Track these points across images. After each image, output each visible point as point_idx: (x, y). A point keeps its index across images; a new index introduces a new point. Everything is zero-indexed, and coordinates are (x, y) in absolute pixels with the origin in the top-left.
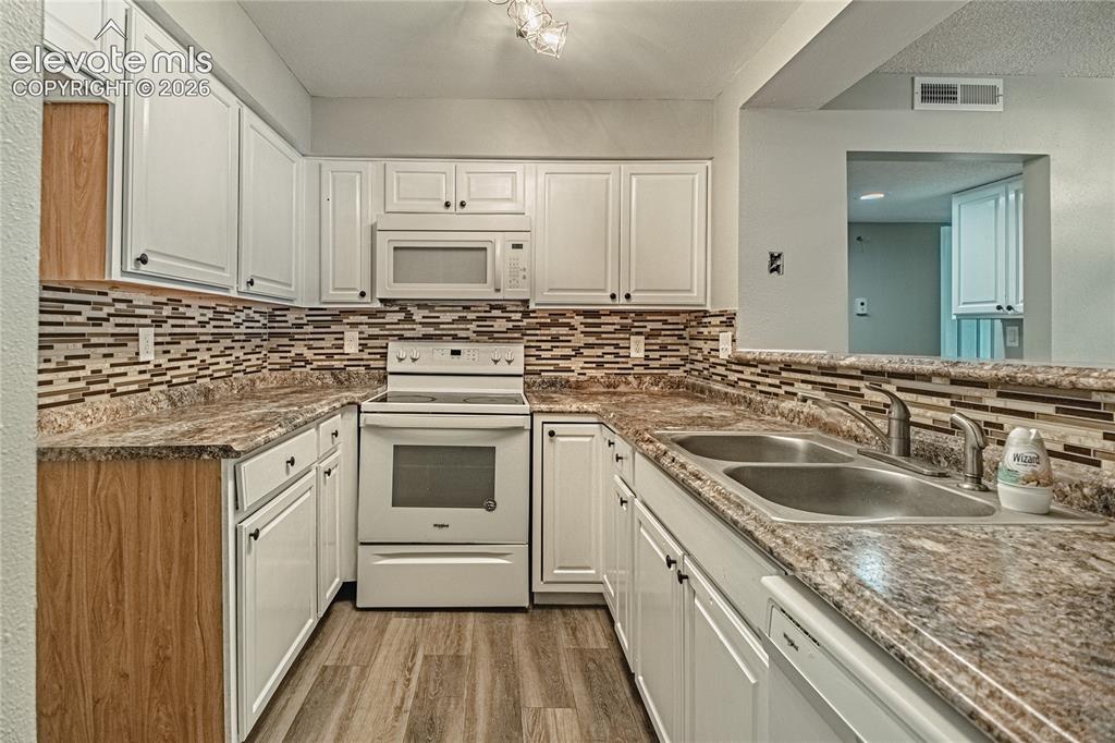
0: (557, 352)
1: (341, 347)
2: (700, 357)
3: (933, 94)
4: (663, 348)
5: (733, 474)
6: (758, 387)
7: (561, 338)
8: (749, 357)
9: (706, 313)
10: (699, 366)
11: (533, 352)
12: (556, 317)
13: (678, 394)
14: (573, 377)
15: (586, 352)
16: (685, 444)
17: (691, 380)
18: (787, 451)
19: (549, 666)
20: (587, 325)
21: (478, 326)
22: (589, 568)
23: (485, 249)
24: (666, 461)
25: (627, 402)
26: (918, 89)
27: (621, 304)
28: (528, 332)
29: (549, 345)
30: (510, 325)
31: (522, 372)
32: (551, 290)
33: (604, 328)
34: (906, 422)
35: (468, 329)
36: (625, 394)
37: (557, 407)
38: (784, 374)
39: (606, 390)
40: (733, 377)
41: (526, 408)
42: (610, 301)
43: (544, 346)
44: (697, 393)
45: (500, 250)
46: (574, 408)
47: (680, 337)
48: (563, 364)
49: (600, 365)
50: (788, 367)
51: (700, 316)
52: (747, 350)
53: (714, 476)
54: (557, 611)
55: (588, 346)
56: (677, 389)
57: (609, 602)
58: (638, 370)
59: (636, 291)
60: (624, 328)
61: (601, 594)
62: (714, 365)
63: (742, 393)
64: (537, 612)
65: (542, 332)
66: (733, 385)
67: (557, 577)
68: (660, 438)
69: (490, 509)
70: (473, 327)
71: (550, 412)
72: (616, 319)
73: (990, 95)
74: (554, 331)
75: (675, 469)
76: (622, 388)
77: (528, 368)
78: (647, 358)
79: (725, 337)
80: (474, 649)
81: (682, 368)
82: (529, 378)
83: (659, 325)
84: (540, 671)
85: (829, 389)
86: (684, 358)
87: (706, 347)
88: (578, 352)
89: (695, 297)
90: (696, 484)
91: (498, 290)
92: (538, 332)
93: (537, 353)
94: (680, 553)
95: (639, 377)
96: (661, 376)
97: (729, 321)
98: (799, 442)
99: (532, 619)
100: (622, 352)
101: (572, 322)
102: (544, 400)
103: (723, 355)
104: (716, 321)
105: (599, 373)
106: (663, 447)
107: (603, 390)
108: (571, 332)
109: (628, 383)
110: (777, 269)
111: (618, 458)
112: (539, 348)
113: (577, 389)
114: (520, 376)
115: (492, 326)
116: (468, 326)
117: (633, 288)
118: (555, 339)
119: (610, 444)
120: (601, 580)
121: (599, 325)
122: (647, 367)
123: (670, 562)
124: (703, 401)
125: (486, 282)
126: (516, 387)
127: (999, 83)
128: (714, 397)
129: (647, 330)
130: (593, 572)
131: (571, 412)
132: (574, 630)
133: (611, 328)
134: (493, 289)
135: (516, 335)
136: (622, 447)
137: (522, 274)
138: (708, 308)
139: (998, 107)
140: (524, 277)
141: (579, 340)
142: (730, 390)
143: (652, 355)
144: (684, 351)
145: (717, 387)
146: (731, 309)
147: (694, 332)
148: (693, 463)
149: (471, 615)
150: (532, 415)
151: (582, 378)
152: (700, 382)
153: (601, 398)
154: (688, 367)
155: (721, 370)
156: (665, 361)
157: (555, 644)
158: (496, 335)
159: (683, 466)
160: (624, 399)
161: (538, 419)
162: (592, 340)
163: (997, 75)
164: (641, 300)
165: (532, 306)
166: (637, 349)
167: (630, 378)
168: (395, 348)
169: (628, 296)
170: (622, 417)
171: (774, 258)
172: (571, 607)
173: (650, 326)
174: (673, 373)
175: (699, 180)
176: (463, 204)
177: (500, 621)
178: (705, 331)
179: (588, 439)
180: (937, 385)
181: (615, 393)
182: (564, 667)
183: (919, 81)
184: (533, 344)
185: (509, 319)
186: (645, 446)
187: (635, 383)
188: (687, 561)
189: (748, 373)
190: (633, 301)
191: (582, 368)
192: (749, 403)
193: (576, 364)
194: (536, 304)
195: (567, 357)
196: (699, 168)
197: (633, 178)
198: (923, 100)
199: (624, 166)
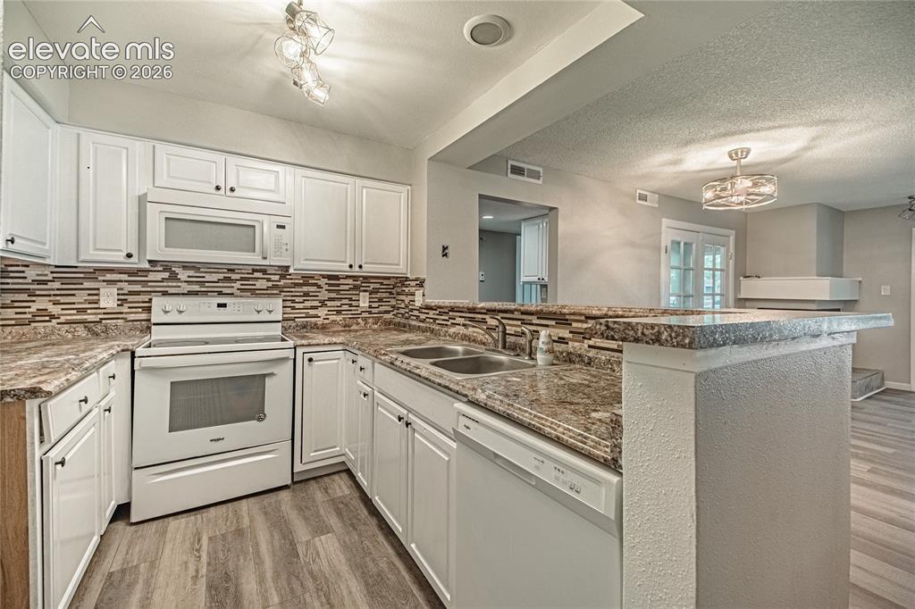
0: (308, 304)
1: (97, 302)
2: (403, 306)
3: (517, 171)
4: (380, 300)
5: (435, 364)
6: (437, 322)
7: (311, 294)
8: (433, 304)
9: (407, 279)
10: (402, 311)
11: (289, 304)
12: (307, 279)
13: (390, 329)
14: (320, 321)
15: (329, 303)
16: (405, 353)
17: (397, 320)
18: (454, 352)
19: (312, 515)
20: (330, 285)
21: (242, 285)
22: (335, 447)
23: (254, 227)
24: (398, 363)
25: (361, 335)
26: (509, 167)
27: (356, 271)
28: (285, 289)
29: (301, 299)
30: (270, 284)
31: (281, 319)
32: (306, 260)
33: (342, 287)
34: (505, 333)
35: (233, 287)
36: (357, 331)
37: (314, 342)
38: (450, 313)
39: (344, 329)
40: (423, 316)
41: (290, 343)
42: (348, 269)
43: (297, 299)
44: (401, 327)
45: (267, 228)
46: (326, 342)
47: (391, 293)
48: (312, 312)
49: (339, 312)
50: (452, 309)
51: (403, 281)
52: (430, 301)
53: (425, 367)
54: (312, 482)
55: (330, 299)
56: (389, 326)
57: (350, 466)
58: (364, 315)
59: (366, 263)
60: (356, 288)
61: (344, 462)
62: (412, 310)
63: (428, 325)
64: (296, 486)
65: (296, 289)
66: (424, 321)
67: (312, 458)
68: (391, 352)
69: (260, 419)
70: (237, 285)
71: (309, 345)
72: (350, 281)
73: (536, 175)
74: (305, 289)
75: (404, 366)
76: (354, 327)
77: (285, 316)
78: (370, 307)
79: (419, 293)
80: (251, 521)
81: (392, 313)
82: (285, 324)
83: (378, 286)
84: (306, 519)
85: (472, 319)
86: (393, 307)
87: (407, 299)
88: (323, 304)
89: (401, 269)
90: (417, 371)
91: (265, 258)
92: (293, 290)
93: (292, 305)
94: (405, 412)
95: (365, 319)
96: (379, 318)
97: (421, 284)
98: (460, 348)
99: (294, 491)
100: (354, 303)
101: (319, 283)
102: (303, 337)
103: (418, 304)
104: (413, 283)
105: (338, 318)
106: (395, 356)
107: (340, 329)
108: (318, 290)
109: (358, 324)
110: (445, 255)
111: (361, 369)
112: (293, 301)
113: (323, 328)
114: (279, 322)
115: (255, 285)
116: (233, 285)
117: (364, 262)
118: (306, 294)
119: (353, 362)
120: (343, 452)
121: (338, 285)
122: (370, 313)
123: (400, 419)
124: (405, 332)
125: (254, 251)
126: (277, 330)
127: (541, 170)
128: (412, 329)
129: (371, 289)
130: (338, 449)
131: (324, 344)
132: (326, 490)
133: (347, 287)
134: (260, 257)
135: (275, 292)
136: (363, 361)
137: (285, 247)
138: (409, 275)
139: (540, 182)
140: (287, 250)
141: (324, 295)
142: (421, 324)
143: (374, 305)
144: (393, 302)
145: (414, 323)
146: (422, 277)
147: (399, 290)
148: (414, 362)
149: (244, 501)
150: (295, 348)
151: (326, 321)
152: (403, 321)
153: (342, 333)
154: (395, 312)
155: (416, 313)
156: (382, 309)
157: (314, 501)
158: (257, 292)
159: (408, 364)
160: (358, 334)
161: (300, 351)
162: (333, 295)
163: (540, 166)
164: (369, 269)
165: (291, 271)
166: (364, 301)
167: (360, 320)
168: (158, 303)
169: (360, 267)
170: (362, 344)
171: (445, 248)
172: (321, 477)
173: (372, 286)
174: (386, 316)
175: (404, 196)
176: (232, 190)
177: (272, 498)
178: (407, 290)
179: (336, 361)
180: (517, 315)
181: (350, 331)
182: (322, 512)
183: (510, 162)
184: (288, 298)
185: (269, 280)
186: (383, 358)
187: (362, 323)
188: (410, 415)
189: (432, 314)
190: (364, 269)
191: (326, 315)
192: (432, 331)
193: (322, 312)
194: (295, 270)
195: (316, 308)
196: (404, 189)
197: (365, 191)
198: (512, 172)
199: (358, 181)
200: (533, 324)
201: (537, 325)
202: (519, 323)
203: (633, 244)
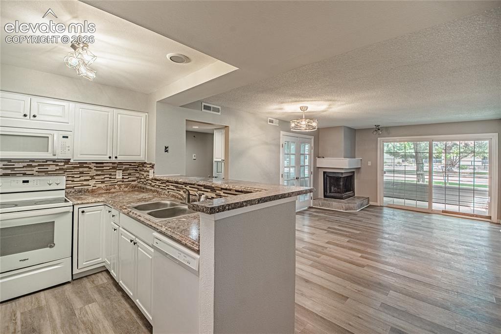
0: (82, 178)
2: (143, 177)
3: (207, 108)
4: (130, 174)
5: (149, 214)
6: (160, 187)
7: (84, 172)
8: (158, 178)
9: (145, 163)
10: (143, 180)
11: (70, 179)
12: (82, 165)
13: (135, 191)
14: (90, 188)
15: (96, 177)
16: (136, 208)
17: (140, 185)
18: (165, 205)
19: (84, 295)
20: (97, 167)
21: (39, 169)
22: (99, 258)
23: (48, 137)
24: (131, 214)
26: (203, 106)
27: (113, 160)
28: (67, 170)
29: (78, 176)
30: (58, 168)
31: (65, 188)
32: (81, 155)
33: (105, 168)
34: (189, 194)
35: (33, 170)
36: (114, 193)
37: (85, 202)
38: (167, 183)
39: (106, 192)
40: (153, 184)
41: (71, 203)
42: (108, 159)
43: (75, 176)
44: (141, 190)
45: (56, 138)
46: (93, 201)
47: (136, 170)
48: (85, 183)
49: (103, 182)
50: (168, 181)
51: (143, 164)
52: (157, 176)
53: (144, 215)
54: (84, 278)
55: (97, 175)
56: (135, 189)
57: (108, 268)
58: (119, 183)
59: (119, 155)
60: (114, 168)
61: (104, 266)
62: (147, 180)
63: (156, 189)
64: (74, 282)
65: (75, 170)
66: (153, 186)
67: (85, 264)
68: (129, 207)
69: (51, 247)
70: (36, 169)
71: (82, 204)
72: (111, 165)
73: (218, 110)
74: (81, 170)
75: (134, 215)
76: (113, 190)
77: (67, 186)
78: (123, 178)
79: (151, 171)
80: (47, 302)
81: (136, 181)
82: (68, 190)
83: (128, 166)
84: (80, 297)
85: (176, 187)
86: (137, 178)
87: (145, 174)
88: (92, 178)
89: (141, 158)
90: (139, 218)
91: (55, 155)
92: (73, 170)
93: (73, 179)
94: (134, 237)
95: (119, 185)
96: (128, 185)
97: (152, 167)
98: (168, 202)
99: (73, 283)
100: (113, 177)
101: (90, 166)
102: (78, 199)
103: (151, 177)
104: (148, 166)
105: (102, 185)
106: (130, 210)
107: (104, 192)
108: (89, 170)
109: (115, 188)
110: (167, 151)
111: (113, 216)
112: (73, 177)
113: (92, 192)
114: (64, 189)
115: (47, 169)
116: (33, 169)
118: (82, 173)
119: (109, 212)
120: (104, 261)
121: (103, 167)
122: (123, 181)
123: (131, 241)
124: (143, 192)
125: (48, 151)
126: (62, 195)
127: (220, 108)
128: (148, 190)
129: (123, 168)
131: (92, 203)
132: (93, 282)
133: (108, 168)
134: (52, 155)
135: (61, 172)
136: (114, 212)
137: (68, 148)
138: (146, 161)
139: (219, 114)
140: (69, 150)
141: (93, 173)
142: (152, 188)
143: (125, 177)
144: (137, 175)
145: (149, 187)
146: (153, 163)
147: (141, 168)
148: (138, 212)
149: (42, 292)
150: (73, 206)
151: (94, 188)
152: (143, 186)
153: (104, 195)
154: (139, 180)
155: (150, 182)
156: (130, 179)
157: (85, 288)
158: (49, 172)
159: (136, 214)
160: (114, 195)
161: (76, 207)
162: (99, 173)
163: (219, 106)
164: (121, 159)
165: (71, 161)
166: (119, 175)
167: (116, 186)
169: (116, 157)
170: (114, 202)
171: (166, 148)
172: (90, 275)
173: (124, 167)
174: (133, 183)
175: (143, 119)
176: (34, 116)
177: (60, 289)
178: (145, 169)
179: (99, 212)
181: (109, 193)
182: (90, 293)
183: (203, 104)
184: (70, 175)
185: (57, 165)
186: (124, 211)
187: (118, 188)
188: (137, 239)
189: (158, 183)
190: (118, 159)
191: (94, 184)
192: (158, 192)
193: (92, 183)
194: (74, 160)
195: (88, 180)
196: (144, 115)
197: (119, 115)
198: (204, 109)
199: (115, 110)
200: (202, 191)
201: (204, 191)
202: (197, 190)
203: (266, 143)
